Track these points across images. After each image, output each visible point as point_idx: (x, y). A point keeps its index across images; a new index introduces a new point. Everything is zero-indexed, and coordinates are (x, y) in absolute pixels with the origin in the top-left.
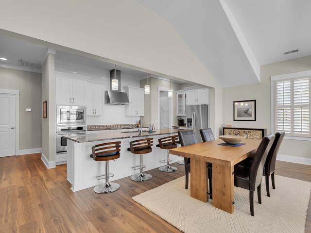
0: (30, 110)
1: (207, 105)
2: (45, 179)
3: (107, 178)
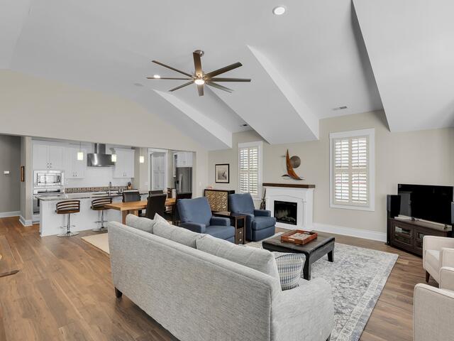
0: (8, 172)
1: (191, 168)
2: (20, 231)
3: (68, 228)
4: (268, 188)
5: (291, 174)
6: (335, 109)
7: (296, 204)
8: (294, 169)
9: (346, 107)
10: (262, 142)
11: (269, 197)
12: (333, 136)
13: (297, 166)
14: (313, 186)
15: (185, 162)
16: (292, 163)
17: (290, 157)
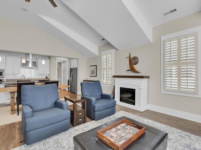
1: (77, 68)
4: (116, 79)
5: (132, 69)
6: (166, 14)
7: (135, 90)
8: (134, 66)
9: (175, 10)
10: (114, 50)
11: (117, 85)
12: (163, 38)
13: (136, 63)
14: (148, 77)
15: (74, 65)
16: (133, 61)
17: (131, 58)
